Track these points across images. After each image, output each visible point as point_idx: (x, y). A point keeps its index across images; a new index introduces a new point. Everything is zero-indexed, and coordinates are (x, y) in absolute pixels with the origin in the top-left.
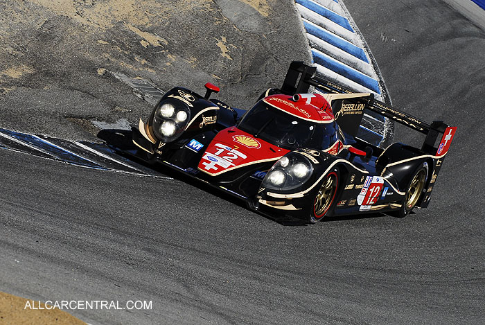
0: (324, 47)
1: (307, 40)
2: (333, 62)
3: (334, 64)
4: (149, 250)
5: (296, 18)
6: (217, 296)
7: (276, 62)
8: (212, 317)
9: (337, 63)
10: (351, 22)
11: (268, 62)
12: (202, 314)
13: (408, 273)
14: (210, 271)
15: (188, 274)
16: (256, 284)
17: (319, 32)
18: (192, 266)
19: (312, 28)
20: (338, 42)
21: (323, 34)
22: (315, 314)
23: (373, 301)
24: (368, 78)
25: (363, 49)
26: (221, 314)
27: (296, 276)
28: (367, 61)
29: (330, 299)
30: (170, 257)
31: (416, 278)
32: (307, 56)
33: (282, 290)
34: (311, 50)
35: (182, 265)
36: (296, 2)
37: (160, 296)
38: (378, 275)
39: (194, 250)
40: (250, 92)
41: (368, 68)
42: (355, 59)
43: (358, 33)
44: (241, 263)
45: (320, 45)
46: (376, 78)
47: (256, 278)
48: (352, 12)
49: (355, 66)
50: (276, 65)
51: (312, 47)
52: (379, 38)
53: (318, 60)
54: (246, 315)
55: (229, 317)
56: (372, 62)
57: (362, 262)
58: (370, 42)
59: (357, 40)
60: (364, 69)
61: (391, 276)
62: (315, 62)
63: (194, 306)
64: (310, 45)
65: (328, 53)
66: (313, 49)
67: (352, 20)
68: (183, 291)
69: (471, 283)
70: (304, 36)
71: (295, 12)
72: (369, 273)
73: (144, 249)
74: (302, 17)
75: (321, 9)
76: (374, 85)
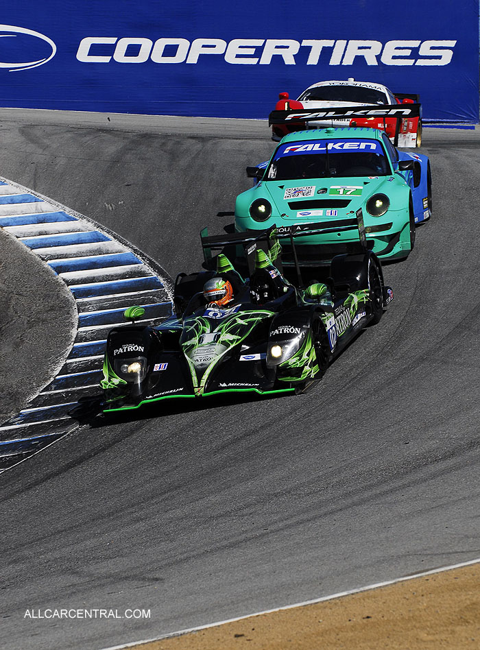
0: (58, 253)
1: (37, 257)
2: (77, 261)
3: (78, 263)
4: (15, 562)
5: (12, 242)
6: (110, 563)
7: (20, 297)
8: (119, 587)
9: (80, 260)
10: (68, 211)
11: (13, 302)
12: (108, 589)
13: (281, 418)
14: (88, 543)
15: (68, 559)
16: (141, 526)
17: (43, 242)
18: (68, 549)
19: (34, 242)
20: (69, 239)
21: (49, 241)
22: (217, 517)
23: (264, 468)
24: (121, 256)
25: (97, 230)
26: (126, 578)
27: (175, 493)
28: (109, 240)
29: (222, 493)
30: (41, 555)
31: (292, 418)
32: (47, 272)
33: (170, 515)
34: (47, 264)
35: (57, 555)
36: (2, 227)
37: (55, 599)
38: (254, 439)
39: (59, 532)
40: (14, 343)
41: (114, 245)
42: (95, 245)
43: (82, 218)
44: (113, 514)
45: (53, 253)
46: (128, 251)
47: (138, 520)
48: (62, 201)
49: (99, 252)
50: (23, 300)
51: (46, 261)
52: (105, 210)
53: (60, 269)
54: (151, 563)
55: (135, 576)
56: (114, 237)
57: (230, 436)
58: (99, 219)
59: (85, 226)
60: (110, 249)
61: (266, 432)
62: (58, 273)
63: (95, 587)
64: (43, 259)
65: (66, 256)
66: (49, 262)
67: (68, 209)
68: (75, 579)
69: (348, 388)
70: (31, 255)
71: (7, 237)
72: (244, 443)
73: (9, 564)
74: (17, 237)
75: (31, 219)
76: (130, 258)
